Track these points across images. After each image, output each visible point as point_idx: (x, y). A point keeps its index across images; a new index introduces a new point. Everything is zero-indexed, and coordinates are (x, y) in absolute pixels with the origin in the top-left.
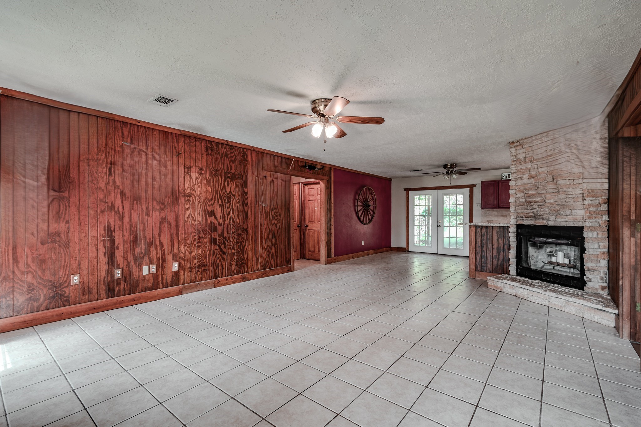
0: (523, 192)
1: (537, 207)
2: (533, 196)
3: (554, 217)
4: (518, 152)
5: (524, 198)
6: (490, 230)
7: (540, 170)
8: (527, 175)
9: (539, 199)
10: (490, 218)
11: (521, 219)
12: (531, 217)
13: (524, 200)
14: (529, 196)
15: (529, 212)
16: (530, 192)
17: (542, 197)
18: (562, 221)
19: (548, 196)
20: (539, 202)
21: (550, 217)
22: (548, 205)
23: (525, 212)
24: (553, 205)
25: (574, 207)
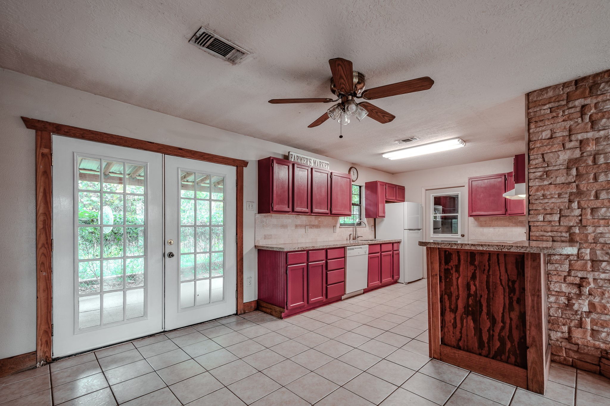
10: (268, 231)
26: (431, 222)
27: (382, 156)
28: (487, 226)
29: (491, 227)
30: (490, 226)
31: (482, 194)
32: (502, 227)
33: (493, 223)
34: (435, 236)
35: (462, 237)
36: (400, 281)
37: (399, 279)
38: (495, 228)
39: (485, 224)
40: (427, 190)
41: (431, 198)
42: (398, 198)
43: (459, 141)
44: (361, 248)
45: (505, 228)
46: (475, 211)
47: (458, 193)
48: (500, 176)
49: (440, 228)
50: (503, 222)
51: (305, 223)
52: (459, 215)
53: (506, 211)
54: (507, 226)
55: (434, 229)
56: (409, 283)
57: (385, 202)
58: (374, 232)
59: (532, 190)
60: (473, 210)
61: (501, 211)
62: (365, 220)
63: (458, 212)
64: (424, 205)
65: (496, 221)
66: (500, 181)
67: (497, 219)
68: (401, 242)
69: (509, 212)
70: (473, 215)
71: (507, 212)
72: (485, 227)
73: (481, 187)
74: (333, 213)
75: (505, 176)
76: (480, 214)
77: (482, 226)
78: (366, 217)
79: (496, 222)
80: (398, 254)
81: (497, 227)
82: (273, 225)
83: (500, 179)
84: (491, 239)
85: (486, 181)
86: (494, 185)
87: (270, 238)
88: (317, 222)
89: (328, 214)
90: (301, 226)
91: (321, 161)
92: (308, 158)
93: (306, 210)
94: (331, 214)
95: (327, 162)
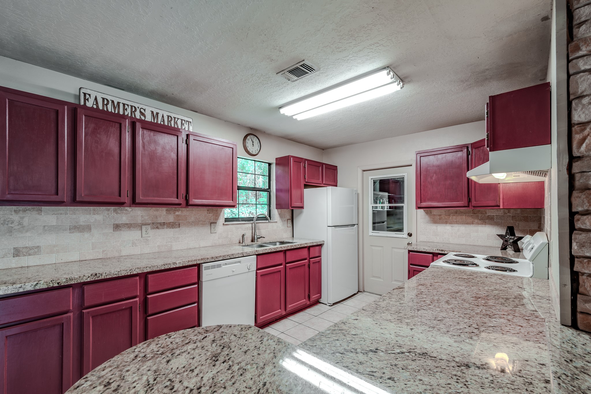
26: (369, 215)
27: (280, 113)
28: (442, 223)
29: (448, 225)
30: (446, 223)
31: (435, 175)
32: (463, 224)
33: (451, 218)
34: (374, 234)
35: (409, 237)
36: (322, 300)
37: (321, 298)
38: (454, 225)
39: (440, 219)
40: (364, 171)
41: (370, 182)
42: (325, 181)
43: (388, 74)
44: (240, 262)
45: (467, 226)
46: (425, 201)
47: (404, 174)
48: (460, 148)
49: (386, 221)
50: (464, 217)
51: (142, 221)
52: (405, 205)
53: (469, 201)
54: (470, 224)
55: (374, 223)
56: (334, 304)
57: (303, 186)
58: (291, 228)
59: (584, 140)
60: (422, 200)
61: (462, 201)
62: (275, 212)
63: (404, 201)
64: (360, 192)
65: (454, 215)
66: (461, 156)
67: (456, 213)
68: (324, 244)
69: (474, 203)
70: (422, 206)
71: (470, 203)
72: (439, 223)
73: (433, 166)
74: (190, 203)
75: (468, 148)
76: (432, 206)
77: (435, 222)
78: (277, 208)
79: (454, 217)
80: (319, 261)
81: (457, 224)
82: (44, 226)
83: (460, 154)
84: (448, 242)
85: (440, 156)
86: (452, 161)
87: (35, 254)
88: (171, 218)
89: (179, 204)
90: (129, 226)
91: (173, 115)
92: (136, 105)
93: (117, 199)
94: (188, 204)
95: (186, 119)
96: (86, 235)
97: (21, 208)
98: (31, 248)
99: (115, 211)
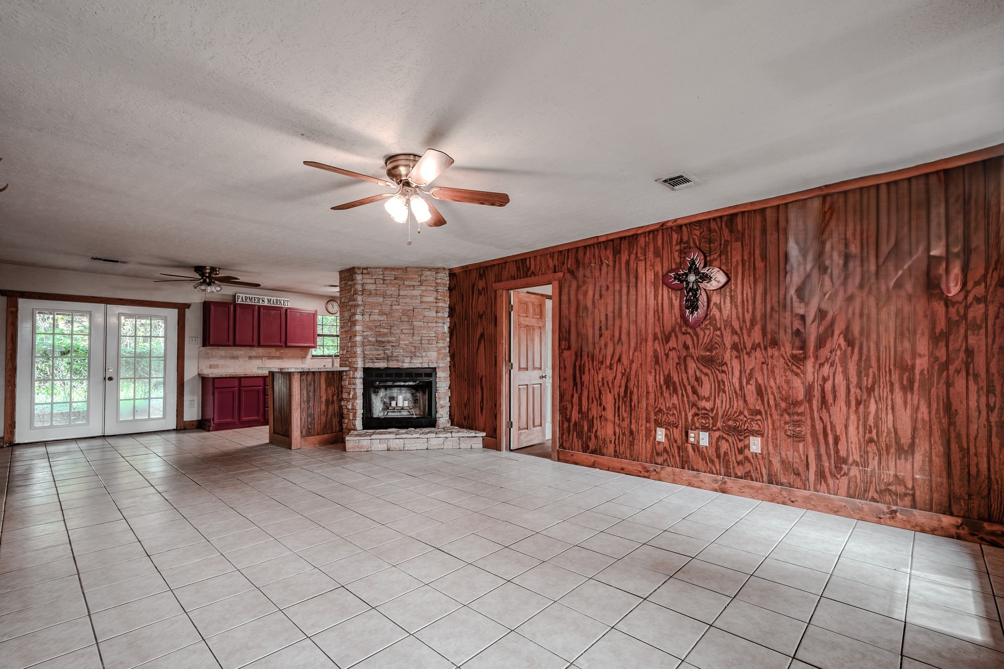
0: (373, 329)
1: (390, 347)
2: (385, 335)
3: (409, 358)
4: (365, 281)
5: (374, 337)
6: (317, 376)
7: (394, 307)
8: (377, 311)
9: (392, 339)
10: (214, 362)
11: (371, 361)
12: (383, 358)
13: (374, 339)
14: (380, 335)
15: (380, 352)
16: (382, 330)
17: (396, 337)
18: (417, 363)
19: (402, 336)
20: (393, 342)
21: (405, 358)
22: (403, 346)
23: (375, 352)
24: (408, 346)
25: (429, 349)
51: (263, 355)
74: (288, 345)
82: (220, 356)
87: (217, 368)
88: (278, 354)
89: (282, 346)
90: (256, 357)
91: (279, 299)
92: (260, 297)
93: (252, 344)
94: (286, 346)
95: (286, 299)
96: (237, 361)
97: (212, 347)
98: (215, 365)
99: (249, 349)
